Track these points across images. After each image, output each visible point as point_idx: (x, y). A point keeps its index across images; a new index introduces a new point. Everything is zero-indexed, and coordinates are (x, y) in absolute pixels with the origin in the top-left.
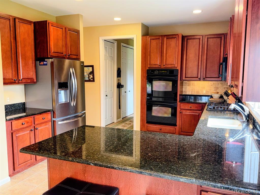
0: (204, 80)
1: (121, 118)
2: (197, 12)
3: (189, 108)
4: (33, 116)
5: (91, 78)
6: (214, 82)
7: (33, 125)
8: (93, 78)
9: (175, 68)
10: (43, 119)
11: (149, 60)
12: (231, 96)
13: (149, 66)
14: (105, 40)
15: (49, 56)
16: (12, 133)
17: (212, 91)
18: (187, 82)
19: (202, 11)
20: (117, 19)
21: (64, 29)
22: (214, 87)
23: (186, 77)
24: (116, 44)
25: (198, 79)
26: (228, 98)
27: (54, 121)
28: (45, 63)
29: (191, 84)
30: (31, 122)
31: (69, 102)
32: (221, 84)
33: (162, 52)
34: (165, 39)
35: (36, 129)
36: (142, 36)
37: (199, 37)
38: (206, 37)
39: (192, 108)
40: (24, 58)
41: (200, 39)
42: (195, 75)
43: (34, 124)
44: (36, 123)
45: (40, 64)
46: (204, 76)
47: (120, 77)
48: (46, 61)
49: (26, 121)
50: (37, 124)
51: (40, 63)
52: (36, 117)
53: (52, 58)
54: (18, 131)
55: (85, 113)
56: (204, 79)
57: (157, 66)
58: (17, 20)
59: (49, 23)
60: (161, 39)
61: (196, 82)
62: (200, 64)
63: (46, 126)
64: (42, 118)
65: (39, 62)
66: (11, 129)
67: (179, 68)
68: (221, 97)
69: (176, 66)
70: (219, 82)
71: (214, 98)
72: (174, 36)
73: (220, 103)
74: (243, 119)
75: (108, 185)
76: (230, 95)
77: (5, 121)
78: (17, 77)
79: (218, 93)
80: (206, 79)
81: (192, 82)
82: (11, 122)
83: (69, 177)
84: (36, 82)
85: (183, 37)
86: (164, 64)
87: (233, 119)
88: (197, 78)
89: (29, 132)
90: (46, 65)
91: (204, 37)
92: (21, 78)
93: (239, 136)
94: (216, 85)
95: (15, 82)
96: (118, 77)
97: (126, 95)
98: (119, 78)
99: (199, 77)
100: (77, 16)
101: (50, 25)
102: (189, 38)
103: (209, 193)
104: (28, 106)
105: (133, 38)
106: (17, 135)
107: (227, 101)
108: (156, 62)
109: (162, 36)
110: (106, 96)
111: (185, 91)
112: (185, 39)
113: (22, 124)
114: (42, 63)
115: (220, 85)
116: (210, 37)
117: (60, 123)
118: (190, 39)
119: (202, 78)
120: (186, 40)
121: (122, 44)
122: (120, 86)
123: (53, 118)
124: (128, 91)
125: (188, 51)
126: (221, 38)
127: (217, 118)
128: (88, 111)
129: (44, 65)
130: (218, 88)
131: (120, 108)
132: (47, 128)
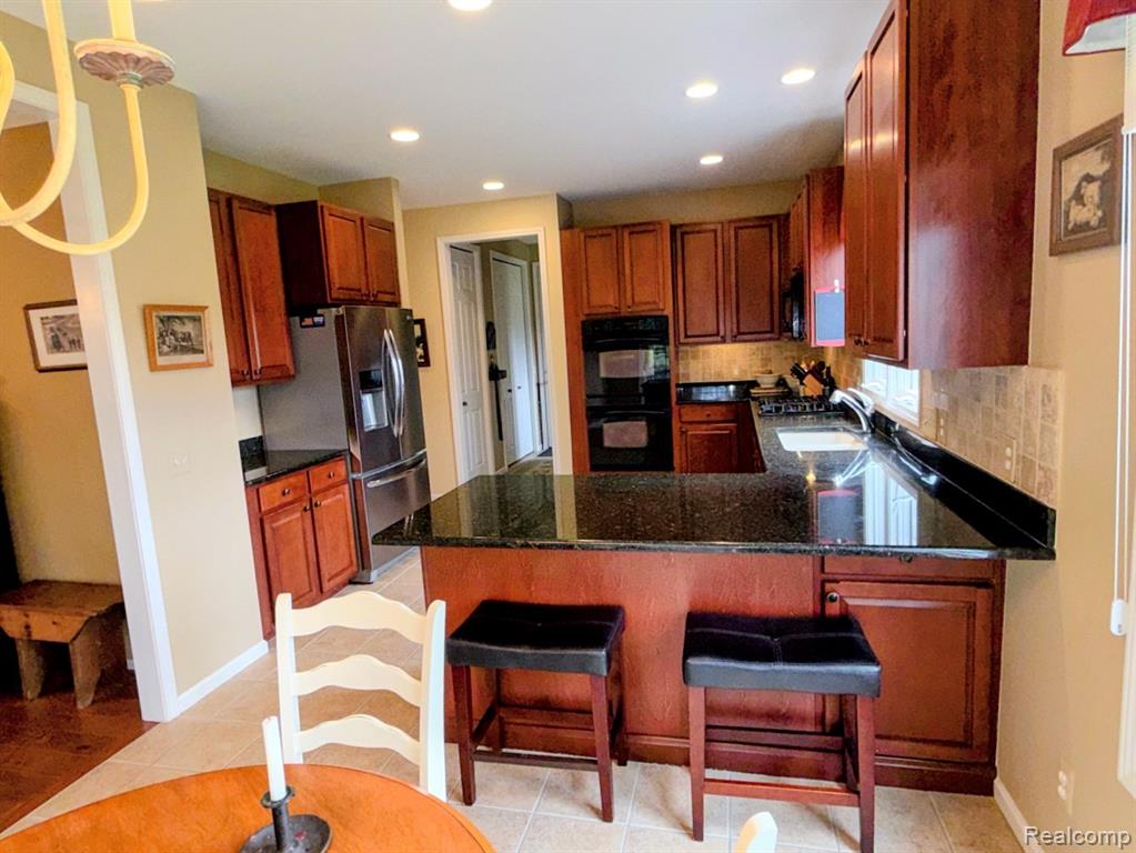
0: (735, 340)
1: (503, 465)
2: (711, 160)
3: (705, 419)
4: (304, 471)
5: (421, 357)
6: (761, 344)
7: (307, 493)
8: (426, 356)
9: (659, 313)
10: (330, 477)
11: (585, 294)
12: (809, 377)
13: (587, 312)
14: (452, 247)
15: (329, 301)
16: (262, 521)
17: (755, 369)
18: (688, 348)
19: (724, 159)
20: (493, 186)
21: (358, 223)
22: (760, 357)
23: (686, 336)
24: (476, 255)
25: (719, 339)
26: (802, 384)
27: (354, 480)
28: (317, 319)
29: (701, 354)
30: (303, 487)
31: (386, 424)
32: (777, 347)
33: (620, 273)
34: (626, 234)
35: (316, 505)
36: (560, 229)
37: (712, 227)
38: (733, 225)
39: (713, 418)
40: (261, 310)
41: (715, 231)
42: (711, 328)
43: (310, 491)
44: (315, 488)
45: (303, 324)
46: (735, 330)
47: (494, 347)
48: (322, 315)
49: (290, 485)
50: (317, 493)
51: (302, 320)
52: (314, 471)
53: (337, 306)
54: (276, 511)
55: (425, 454)
56: (735, 337)
57: (610, 310)
58: (236, 204)
59: (322, 207)
60: (614, 235)
61: (713, 348)
62: (721, 299)
63: (338, 496)
64: (327, 474)
65: (297, 319)
66: (257, 510)
67: (669, 312)
68: (781, 382)
69: (661, 306)
70: (772, 344)
71: (762, 386)
72: (651, 228)
73: (777, 398)
74: (861, 428)
75: (595, 603)
76: (807, 374)
77: (243, 487)
78: (246, 365)
79: (771, 372)
80: (739, 337)
81: (701, 348)
82: (258, 491)
83: (485, 598)
84: (294, 376)
85: (674, 228)
86: (629, 302)
87: (834, 430)
88: (718, 334)
89: (298, 515)
90: (323, 325)
91: (726, 227)
92: (259, 366)
93: (855, 468)
94: (765, 352)
95: (245, 380)
96: (488, 348)
97: (511, 399)
98: (492, 352)
99: (722, 333)
100: (386, 183)
101: (326, 213)
102: (688, 229)
103: (842, 583)
104: (270, 446)
105: (536, 237)
106: (274, 525)
107: (798, 393)
108: (605, 299)
109: (615, 227)
110: (465, 404)
111: (684, 375)
112: (678, 233)
113: (284, 494)
114: (308, 321)
115: (774, 352)
116: (742, 224)
117: (371, 485)
118: (692, 232)
119: (728, 338)
120: (679, 235)
121: (493, 254)
122: (496, 374)
123: (353, 471)
124: (515, 389)
125: (687, 265)
126: (770, 226)
127: (794, 431)
128: (431, 448)
129: (315, 325)
130: (770, 360)
131: (501, 438)
132: (340, 500)
